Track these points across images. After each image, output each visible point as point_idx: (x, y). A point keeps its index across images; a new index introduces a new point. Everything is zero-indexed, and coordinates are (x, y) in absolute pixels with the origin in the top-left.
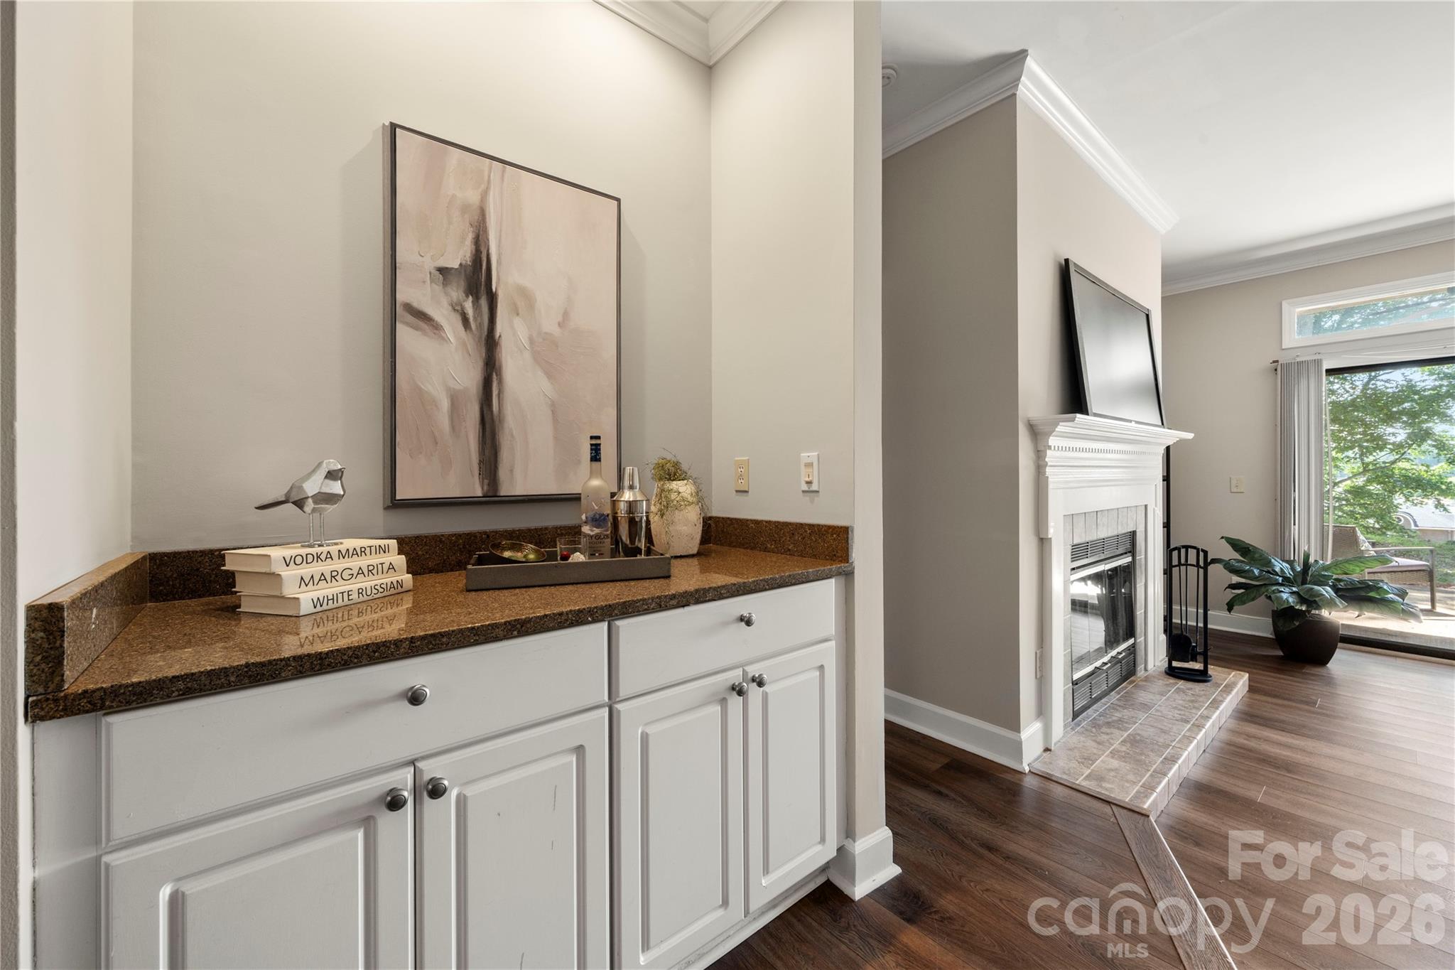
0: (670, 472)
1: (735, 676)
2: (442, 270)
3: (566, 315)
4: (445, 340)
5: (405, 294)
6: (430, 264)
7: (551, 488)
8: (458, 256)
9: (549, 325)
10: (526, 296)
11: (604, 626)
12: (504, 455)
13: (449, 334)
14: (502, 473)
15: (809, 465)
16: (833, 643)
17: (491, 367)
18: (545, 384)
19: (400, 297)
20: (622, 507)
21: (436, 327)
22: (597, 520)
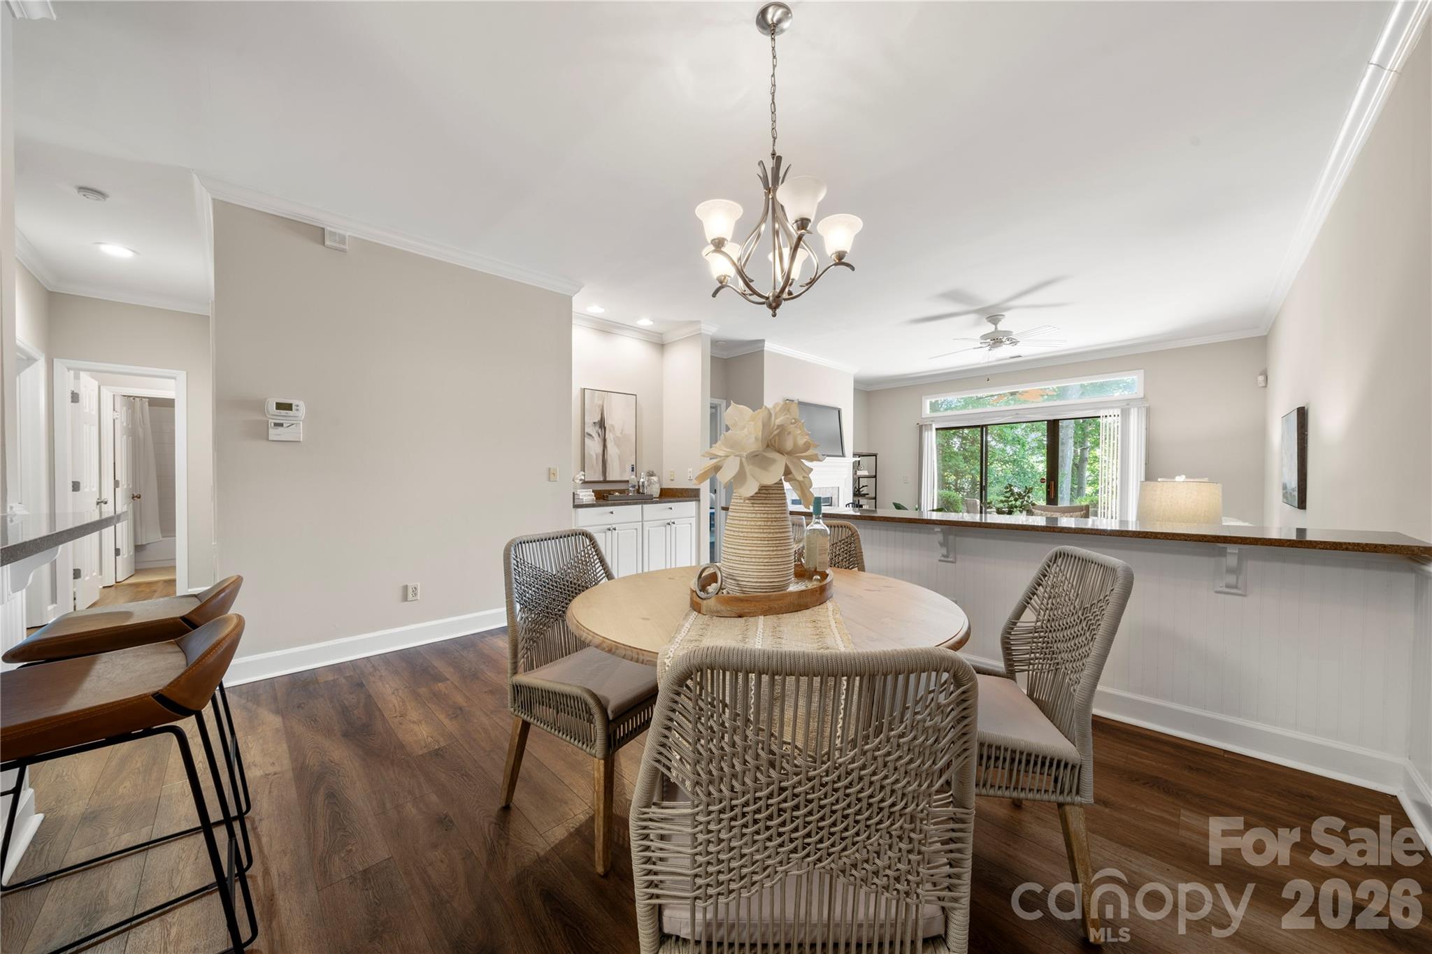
0: (651, 474)
1: (669, 521)
2: (594, 423)
3: (622, 431)
4: (594, 440)
5: (587, 430)
6: (592, 422)
7: (618, 479)
8: (597, 419)
9: (618, 434)
10: (612, 426)
11: (640, 506)
12: (608, 469)
13: (596, 439)
14: (607, 475)
15: (690, 472)
16: (694, 519)
17: (605, 446)
18: (617, 450)
19: (586, 431)
20: (641, 484)
21: (593, 437)
22: (634, 486)
